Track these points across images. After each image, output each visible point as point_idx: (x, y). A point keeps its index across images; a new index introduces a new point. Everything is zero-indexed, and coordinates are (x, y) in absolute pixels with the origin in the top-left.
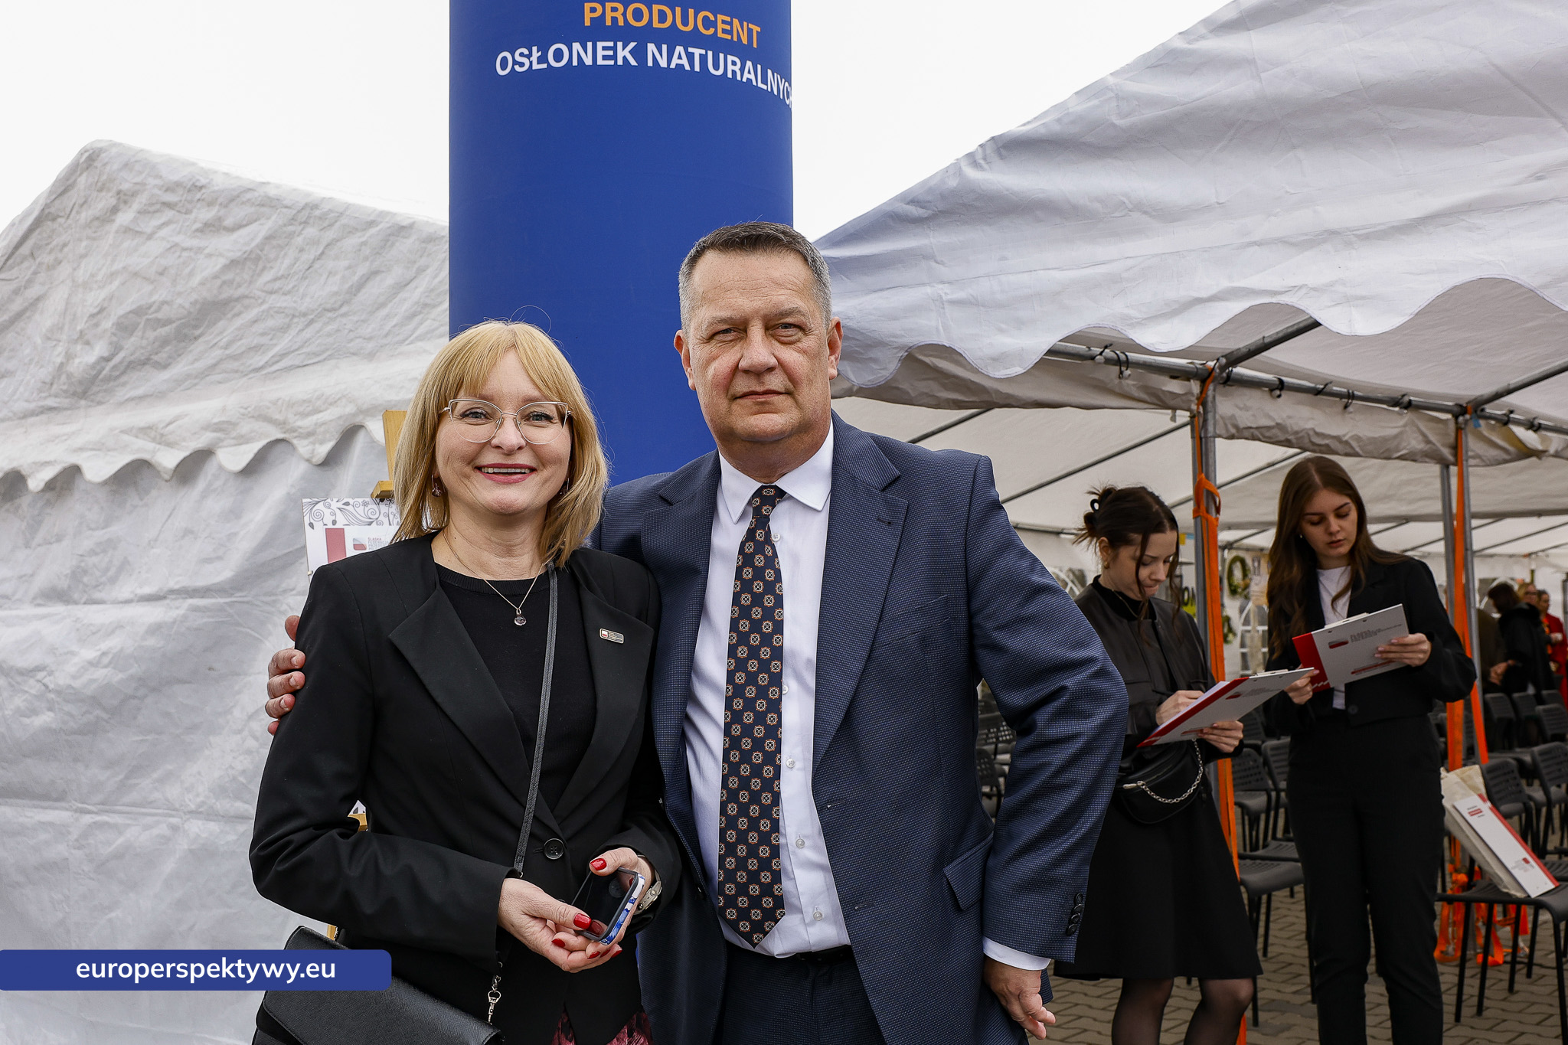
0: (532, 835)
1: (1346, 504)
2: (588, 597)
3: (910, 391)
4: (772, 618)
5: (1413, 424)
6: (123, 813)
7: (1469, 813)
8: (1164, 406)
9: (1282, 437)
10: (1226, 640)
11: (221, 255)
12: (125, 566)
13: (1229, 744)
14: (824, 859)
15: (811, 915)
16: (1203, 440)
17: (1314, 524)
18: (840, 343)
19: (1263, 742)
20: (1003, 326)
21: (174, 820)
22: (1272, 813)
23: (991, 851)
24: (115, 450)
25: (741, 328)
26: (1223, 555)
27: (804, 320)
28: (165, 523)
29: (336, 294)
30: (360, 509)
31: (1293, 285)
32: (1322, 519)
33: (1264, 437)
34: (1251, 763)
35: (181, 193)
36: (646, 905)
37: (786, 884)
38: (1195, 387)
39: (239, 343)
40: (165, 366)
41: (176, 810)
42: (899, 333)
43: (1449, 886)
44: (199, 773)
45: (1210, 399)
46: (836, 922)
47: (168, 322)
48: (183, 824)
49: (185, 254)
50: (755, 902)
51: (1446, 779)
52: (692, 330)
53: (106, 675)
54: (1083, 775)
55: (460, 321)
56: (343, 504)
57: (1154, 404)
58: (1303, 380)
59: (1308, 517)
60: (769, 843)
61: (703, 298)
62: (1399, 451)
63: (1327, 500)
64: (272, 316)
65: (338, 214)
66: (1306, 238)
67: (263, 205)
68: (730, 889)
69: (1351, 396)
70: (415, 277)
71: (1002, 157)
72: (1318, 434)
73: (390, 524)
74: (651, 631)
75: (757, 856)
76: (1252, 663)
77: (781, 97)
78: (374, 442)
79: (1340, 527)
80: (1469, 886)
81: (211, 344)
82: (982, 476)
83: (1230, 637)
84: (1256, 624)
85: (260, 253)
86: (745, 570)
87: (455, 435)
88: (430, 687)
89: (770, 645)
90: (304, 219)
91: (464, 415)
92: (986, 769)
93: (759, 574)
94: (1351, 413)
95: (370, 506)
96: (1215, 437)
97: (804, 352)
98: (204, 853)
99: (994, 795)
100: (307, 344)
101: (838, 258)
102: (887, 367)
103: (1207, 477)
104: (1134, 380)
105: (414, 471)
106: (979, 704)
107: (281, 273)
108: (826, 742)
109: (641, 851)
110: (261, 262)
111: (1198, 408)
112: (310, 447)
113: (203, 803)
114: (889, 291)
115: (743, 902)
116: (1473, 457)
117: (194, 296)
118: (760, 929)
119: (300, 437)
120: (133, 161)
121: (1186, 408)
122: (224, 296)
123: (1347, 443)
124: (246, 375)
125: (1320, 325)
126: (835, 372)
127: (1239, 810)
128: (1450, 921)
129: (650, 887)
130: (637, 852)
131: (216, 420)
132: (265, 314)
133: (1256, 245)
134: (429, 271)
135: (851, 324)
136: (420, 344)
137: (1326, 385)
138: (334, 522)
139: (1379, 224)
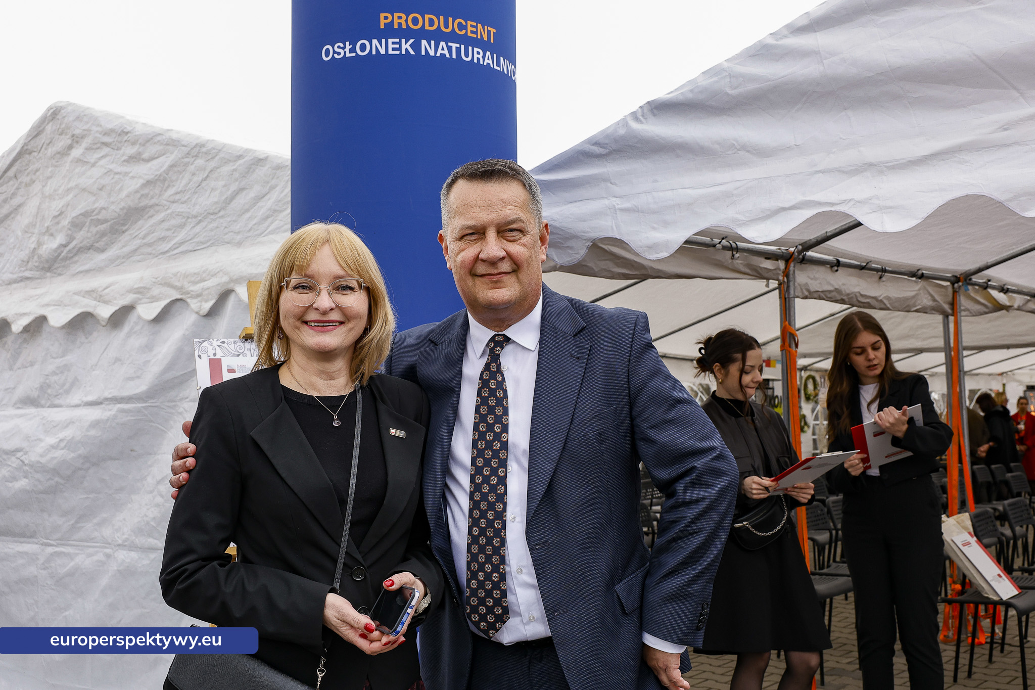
0: (345, 564)
1: (879, 341)
2: (382, 407)
3: (594, 268)
4: (501, 422)
5: (925, 288)
6: (74, 546)
7: (962, 544)
8: (761, 277)
9: (839, 298)
10: (802, 430)
11: (140, 177)
12: (75, 383)
13: (804, 497)
14: (535, 582)
15: (527, 617)
16: (787, 299)
17: (858, 354)
18: (548, 237)
19: (827, 498)
20: (655, 226)
21: (108, 551)
22: (833, 545)
23: (647, 574)
24: (69, 305)
25: (481, 232)
26: (801, 375)
27: (524, 226)
28: (102, 354)
29: (216, 203)
30: (232, 346)
31: (846, 199)
32: (863, 351)
33: (827, 297)
34: (819, 512)
35: (114, 136)
36: (421, 610)
37: (510, 598)
38: (781, 264)
39: (153, 235)
40: (102, 250)
41: (110, 544)
42: (587, 230)
43: (949, 592)
44: (124, 519)
45: (791, 272)
46: (543, 623)
47: (106, 221)
48: (113, 553)
49: (117, 177)
50: (490, 610)
51: (946, 523)
52: (449, 232)
53: (63, 455)
54: (708, 525)
55: (298, 221)
56: (221, 343)
57: (756, 276)
58: (853, 260)
59: (855, 349)
60: (498, 572)
61: (456, 212)
62: (915, 307)
63: (866, 338)
64: (174, 217)
65: (218, 151)
66: (853, 168)
67: (168, 145)
68: (474, 601)
69: (884, 271)
70: (268, 193)
71: (654, 115)
72: (862, 295)
73: (252, 356)
74: (424, 429)
75: (491, 580)
76: (820, 446)
77: (510, 75)
78: (241, 301)
79: (875, 355)
80: (962, 592)
81: (134, 236)
82: (640, 326)
83: (806, 428)
84: (823, 419)
85: (165, 175)
86: (483, 390)
87: (290, 300)
88: (278, 467)
89: (499, 440)
90: (196, 154)
91: (295, 288)
92: (645, 516)
93: (492, 393)
94: (884, 281)
95: (238, 344)
96: (795, 298)
97: (524, 245)
98: (127, 573)
99: (650, 533)
100: (196, 236)
101: (547, 181)
102: (579, 252)
103: (790, 324)
104: (741, 260)
105: (265, 323)
106: (641, 473)
107: (179, 190)
108: (535, 505)
109: (417, 574)
110: (167, 182)
111: (783, 278)
112: (199, 304)
113: (127, 539)
114: (580, 202)
115: (482, 610)
116: (964, 310)
117: (123, 204)
118: (493, 627)
119: (192, 297)
120: (82, 115)
121: (776, 279)
122: (142, 204)
123: (881, 301)
124: (157, 256)
125: (862, 224)
126: (544, 257)
127: (811, 543)
128: (951, 615)
129: (423, 598)
130: (415, 575)
131: (136, 286)
132: (169, 216)
133: (821, 172)
134: (278, 188)
135: (555, 224)
136: (271, 236)
137: (867, 263)
138: (215, 355)
139: (901, 159)
